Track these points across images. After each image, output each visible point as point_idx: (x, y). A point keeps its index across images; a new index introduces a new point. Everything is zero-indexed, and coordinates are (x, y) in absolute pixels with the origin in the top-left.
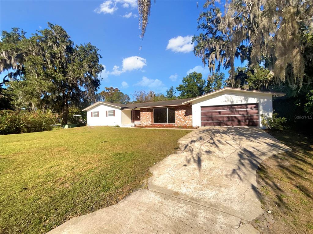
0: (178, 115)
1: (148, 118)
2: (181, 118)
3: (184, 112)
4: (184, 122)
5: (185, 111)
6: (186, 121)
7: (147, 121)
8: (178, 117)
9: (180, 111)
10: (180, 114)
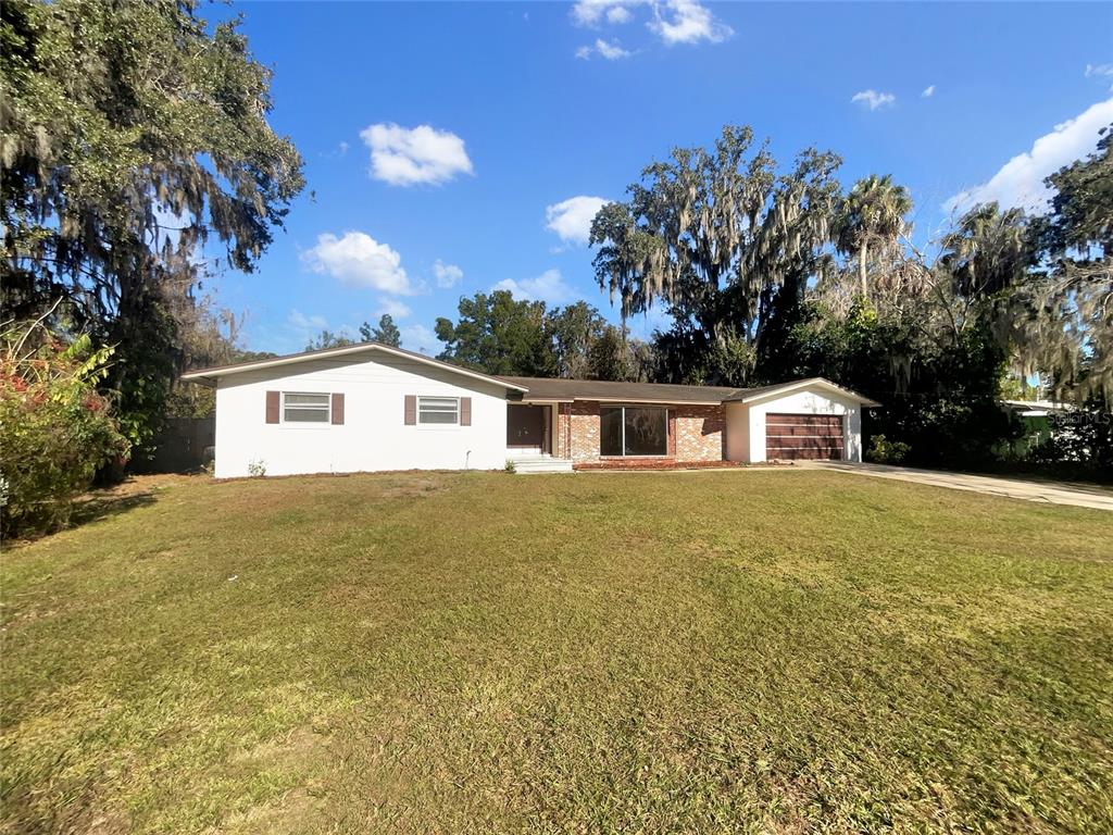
0: (684, 432)
1: (589, 436)
2: (693, 439)
3: (700, 422)
4: (701, 450)
5: (703, 420)
6: (706, 450)
7: (586, 447)
8: (686, 438)
9: (690, 420)
10: (690, 428)
